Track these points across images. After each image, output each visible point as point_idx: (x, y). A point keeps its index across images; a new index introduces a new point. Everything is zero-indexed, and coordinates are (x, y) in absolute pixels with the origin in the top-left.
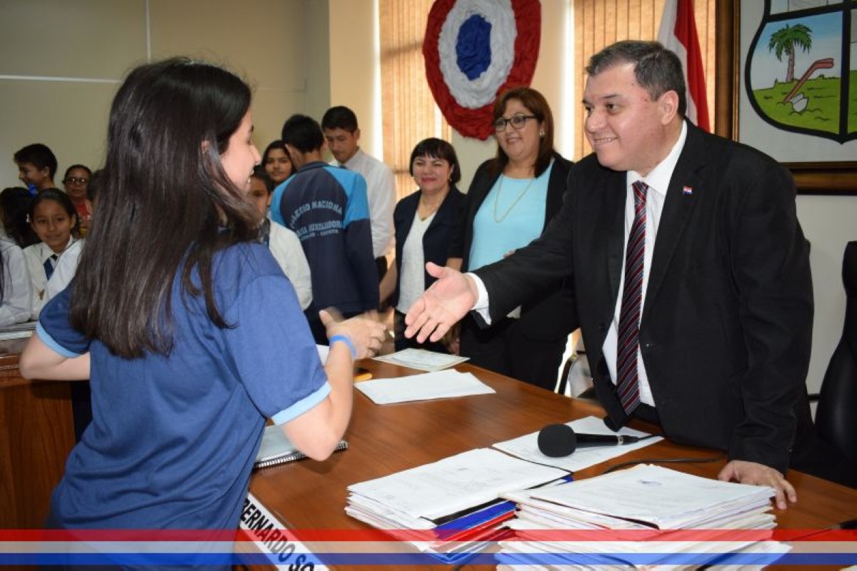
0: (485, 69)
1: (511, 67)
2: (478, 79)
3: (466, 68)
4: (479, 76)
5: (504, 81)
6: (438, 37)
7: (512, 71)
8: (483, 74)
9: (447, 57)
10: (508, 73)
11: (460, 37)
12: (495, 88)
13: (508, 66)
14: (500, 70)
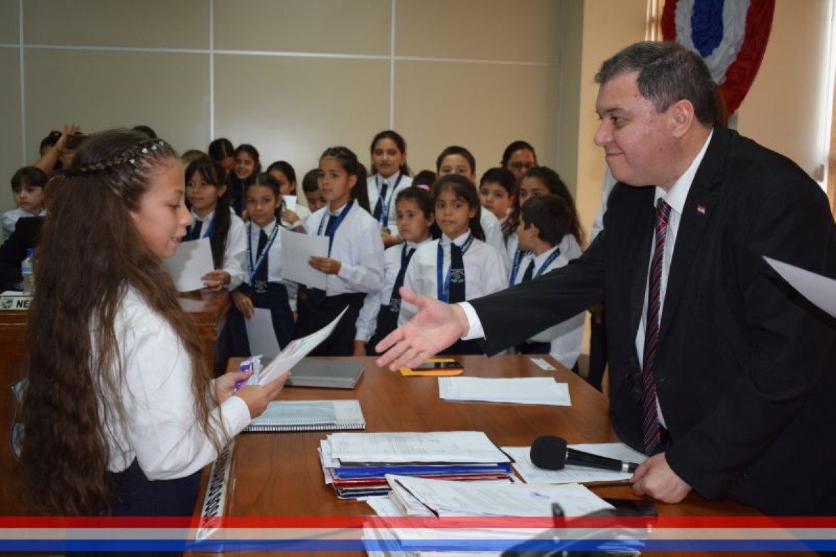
0: (717, 45)
1: (742, 42)
2: (709, 57)
3: (700, 43)
4: (711, 53)
5: (734, 59)
6: (675, 7)
7: (743, 47)
8: (715, 51)
9: (683, 29)
10: (739, 50)
11: (695, 7)
12: (725, 67)
13: (740, 41)
14: (730, 46)
